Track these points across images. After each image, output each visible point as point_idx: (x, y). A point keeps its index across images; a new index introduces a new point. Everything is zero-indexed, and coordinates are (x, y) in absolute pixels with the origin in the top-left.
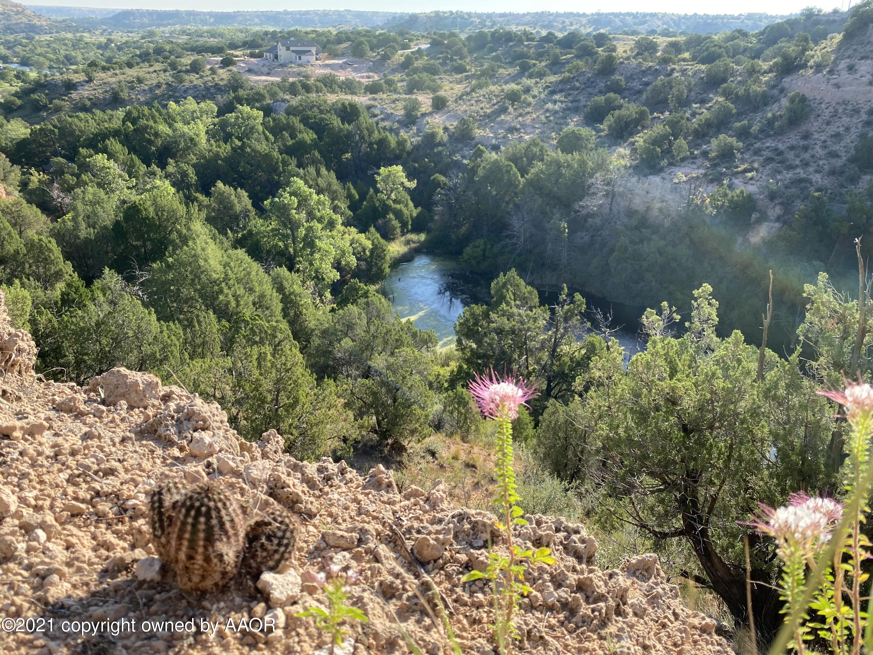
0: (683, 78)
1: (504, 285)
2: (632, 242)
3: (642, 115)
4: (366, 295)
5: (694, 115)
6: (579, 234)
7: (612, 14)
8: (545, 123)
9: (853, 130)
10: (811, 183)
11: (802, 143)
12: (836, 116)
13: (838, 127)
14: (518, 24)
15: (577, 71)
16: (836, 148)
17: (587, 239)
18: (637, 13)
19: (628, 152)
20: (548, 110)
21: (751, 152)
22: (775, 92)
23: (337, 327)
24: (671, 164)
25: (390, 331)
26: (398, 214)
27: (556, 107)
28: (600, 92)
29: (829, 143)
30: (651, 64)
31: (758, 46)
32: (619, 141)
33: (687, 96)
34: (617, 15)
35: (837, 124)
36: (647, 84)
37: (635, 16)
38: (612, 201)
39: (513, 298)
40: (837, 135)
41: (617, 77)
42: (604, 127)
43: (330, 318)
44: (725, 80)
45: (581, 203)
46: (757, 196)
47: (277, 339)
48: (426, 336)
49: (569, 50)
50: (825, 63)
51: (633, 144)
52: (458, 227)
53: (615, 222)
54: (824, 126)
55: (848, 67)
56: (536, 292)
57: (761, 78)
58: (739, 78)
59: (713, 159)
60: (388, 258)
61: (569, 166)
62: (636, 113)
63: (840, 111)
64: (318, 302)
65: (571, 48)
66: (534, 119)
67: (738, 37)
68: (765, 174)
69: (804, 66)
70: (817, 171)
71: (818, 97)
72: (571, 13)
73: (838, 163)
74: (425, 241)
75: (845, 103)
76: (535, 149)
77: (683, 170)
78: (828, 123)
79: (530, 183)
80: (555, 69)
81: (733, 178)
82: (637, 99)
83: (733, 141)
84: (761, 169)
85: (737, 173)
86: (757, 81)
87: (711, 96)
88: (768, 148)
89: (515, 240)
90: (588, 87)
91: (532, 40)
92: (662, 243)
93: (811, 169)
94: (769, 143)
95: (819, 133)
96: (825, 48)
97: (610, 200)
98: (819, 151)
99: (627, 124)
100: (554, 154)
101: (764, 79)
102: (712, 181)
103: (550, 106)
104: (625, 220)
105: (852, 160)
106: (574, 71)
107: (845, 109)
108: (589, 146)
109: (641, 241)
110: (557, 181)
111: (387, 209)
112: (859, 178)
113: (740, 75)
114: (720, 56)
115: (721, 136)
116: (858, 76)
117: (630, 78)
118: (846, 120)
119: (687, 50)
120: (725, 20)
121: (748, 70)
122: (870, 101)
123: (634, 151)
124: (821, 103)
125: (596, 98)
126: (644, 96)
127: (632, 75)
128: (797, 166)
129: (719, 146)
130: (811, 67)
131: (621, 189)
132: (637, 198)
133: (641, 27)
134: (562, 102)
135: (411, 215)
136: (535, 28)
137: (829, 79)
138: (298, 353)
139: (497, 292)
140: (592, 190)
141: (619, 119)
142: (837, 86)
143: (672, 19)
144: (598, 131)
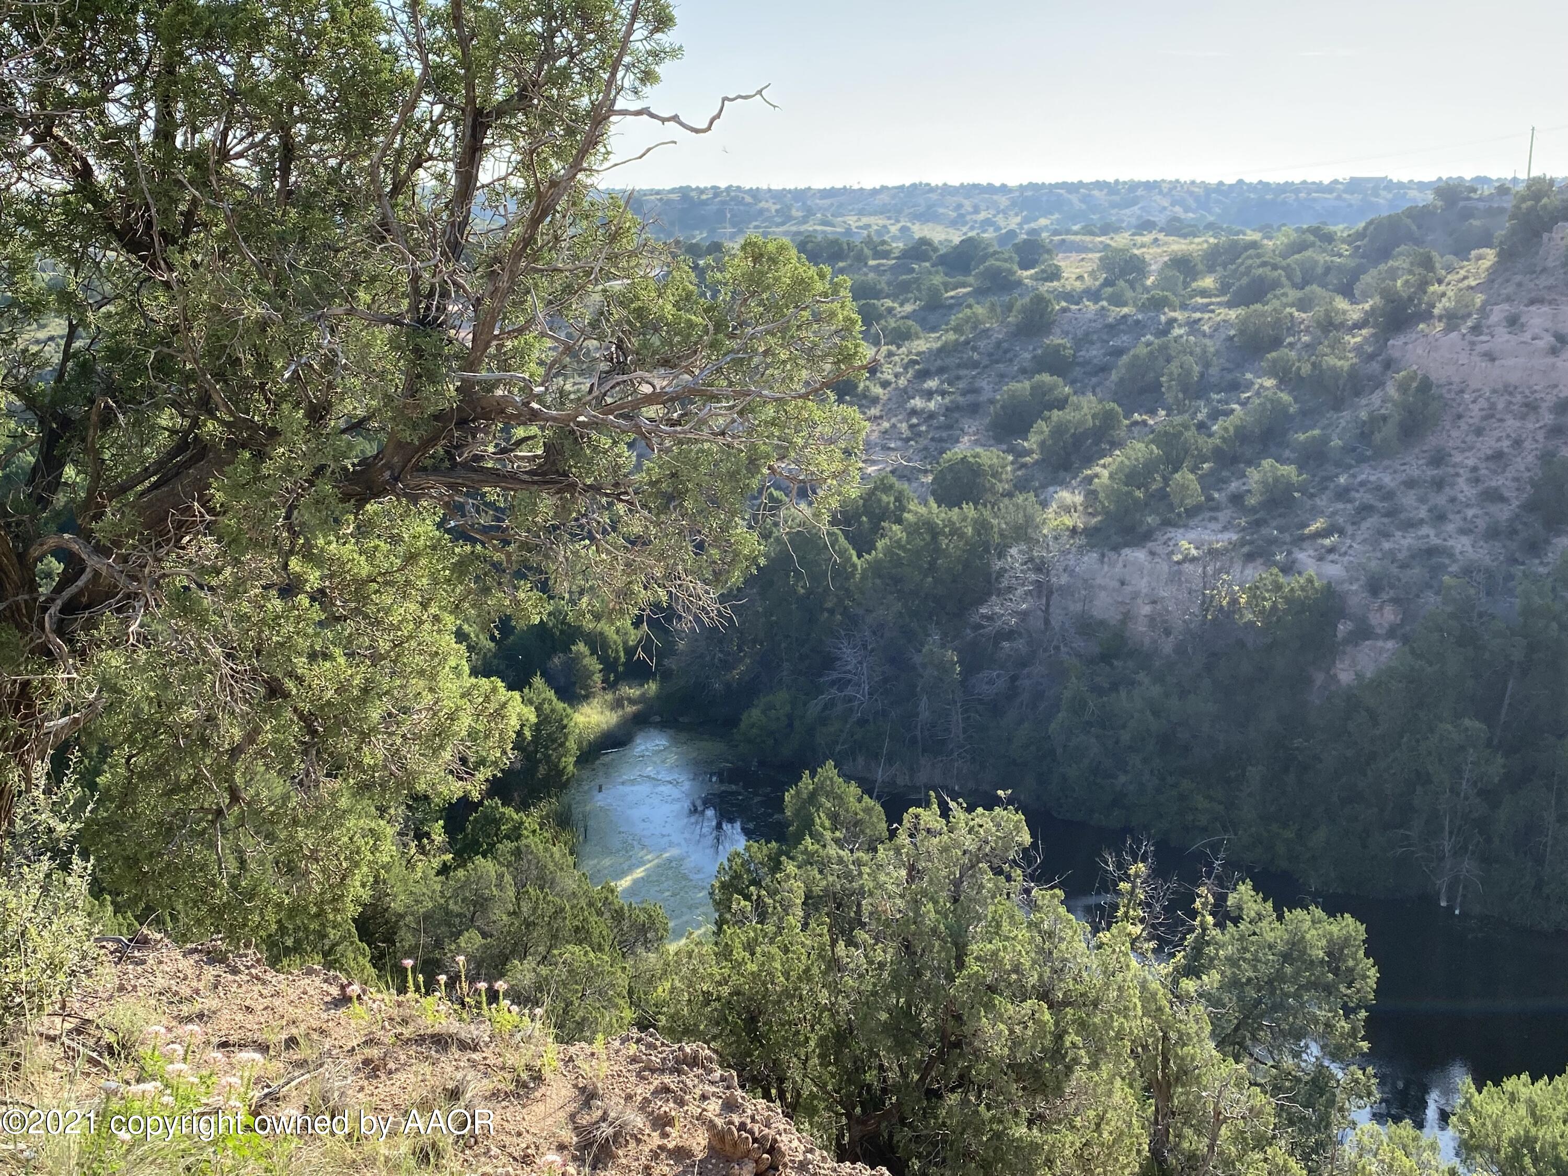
0: (1192, 338)
1: (813, 796)
2: (1097, 690)
3: (1107, 422)
4: (515, 834)
5: (1215, 415)
6: (985, 674)
7: (1064, 185)
8: (908, 440)
9: (1528, 444)
10: (1451, 556)
11: (1431, 472)
12: (1492, 416)
13: (1499, 439)
14: (861, 213)
15: (975, 328)
16: (1497, 482)
17: (1001, 684)
18: (1117, 182)
19: (1079, 499)
20: (914, 412)
21: (1329, 493)
22: (1375, 366)
23: (452, 906)
24: (1167, 523)
25: (562, 910)
26: (597, 643)
27: (932, 405)
28: (1023, 371)
29: (1483, 472)
30: (1125, 310)
31: (1352, 263)
32: (1062, 474)
33: (1202, 375)
34: (1072, 187)
35: (1497, 433)
36: (1119, 352)
37: (1110, 188)
38: (1048, 605)
39: (827, 823)
40: (1498, 456)
41: (1055, 340)
42: (1031, 442)
43: (438, 887)
44: (1276, 343)
45: (983, 611)
46: (1346, 586)
47: (326, 941)
48: (643, 917)
49: (961, 278)
50: (1463, 311)
51: (1089, 480)
52: (727, 665)
53: (1057, 648)
54: (1471, 438)
55: (1506, 318)
56: (878, 808)
57: (1347, 338)
58: (1306, 339)
59: (1253, 510)
60: (571, 744)
61: (956, 532)
62: (1094, 416)
63: (1501, 406)
64: (413, 851)
65: (966, 271)
66: (885, 432)
67: (1313, 245)
68: (1359, 538)
69: (1426, 316)
70: (1463, 532)
71: (1456, 379)
72: (975, 186)
73: (1503, 513)
74: (658, 697)
75: (1509, 390)
76: (885, 498)
77: (1192, 535)
78: (1479, 432)
79: (876, 569)
80: (932, 318)
81: (1295, 550)
82: (1099, 384)
83: (1289, 471)
84: (1350, 529)
85: (1303, 538)
86: (1336, 344)
87: (1249, 376)
88: (1362, 484)
89: (850, 691)
90: (997, 362)
91: (886, 255)
92: (1156, 690)
93: (1450, 528)
94: (1366, 474)
95: (1463, 451)
96: (1465, 278)
97: (1044, 601)
98: (1465, 490)
99: (1078, 440)
100: (922, 510)
101: (1353, 341)
102: (1250, 557)
103: (917, 403)
104: (1079, 644)
105: (1530, 507)
106: (967, 328)
107: (1511, 403)
108: (1000, 487)
109: (1115, 687)
110: (932, 565)
111: (572, 634)
112: (1547, 542)
113: (1307, 330)
114: (1276, 284)
115: (1267, 463)
116: (1527, 336)
117: (1082, 341)
118: (1511, 423)
119: (1211, 270)
120: (1302, 195)
121: (1319, 323)
122: (1556, 386)
123: (1091, 495)
124: (1462, 391)
125: (1014, 386)
126: (1114, 376)
127: (1087, 334)
128: (1422, 522)
129: (1264, 483)
130: (1440, 318)
131: (1064, 579)
132: (1103, 594)
133: (1127, 211)
134: (943, 393)
135: (625, 643)
136: (898, 221)
137: (1473, 343)
138: (368, 965)
139: (797, 813)
140: (1005, 583)
141: (1059, 431)
142: (1490, 357)
143: (1191, 193)
144: (1019, 453)
